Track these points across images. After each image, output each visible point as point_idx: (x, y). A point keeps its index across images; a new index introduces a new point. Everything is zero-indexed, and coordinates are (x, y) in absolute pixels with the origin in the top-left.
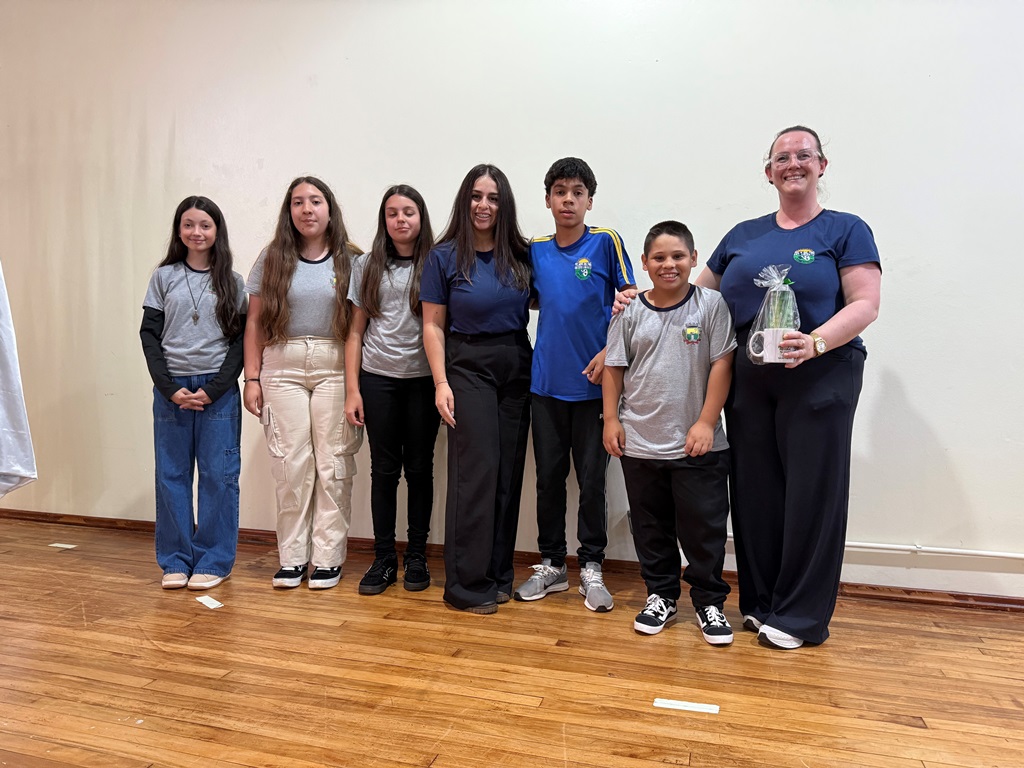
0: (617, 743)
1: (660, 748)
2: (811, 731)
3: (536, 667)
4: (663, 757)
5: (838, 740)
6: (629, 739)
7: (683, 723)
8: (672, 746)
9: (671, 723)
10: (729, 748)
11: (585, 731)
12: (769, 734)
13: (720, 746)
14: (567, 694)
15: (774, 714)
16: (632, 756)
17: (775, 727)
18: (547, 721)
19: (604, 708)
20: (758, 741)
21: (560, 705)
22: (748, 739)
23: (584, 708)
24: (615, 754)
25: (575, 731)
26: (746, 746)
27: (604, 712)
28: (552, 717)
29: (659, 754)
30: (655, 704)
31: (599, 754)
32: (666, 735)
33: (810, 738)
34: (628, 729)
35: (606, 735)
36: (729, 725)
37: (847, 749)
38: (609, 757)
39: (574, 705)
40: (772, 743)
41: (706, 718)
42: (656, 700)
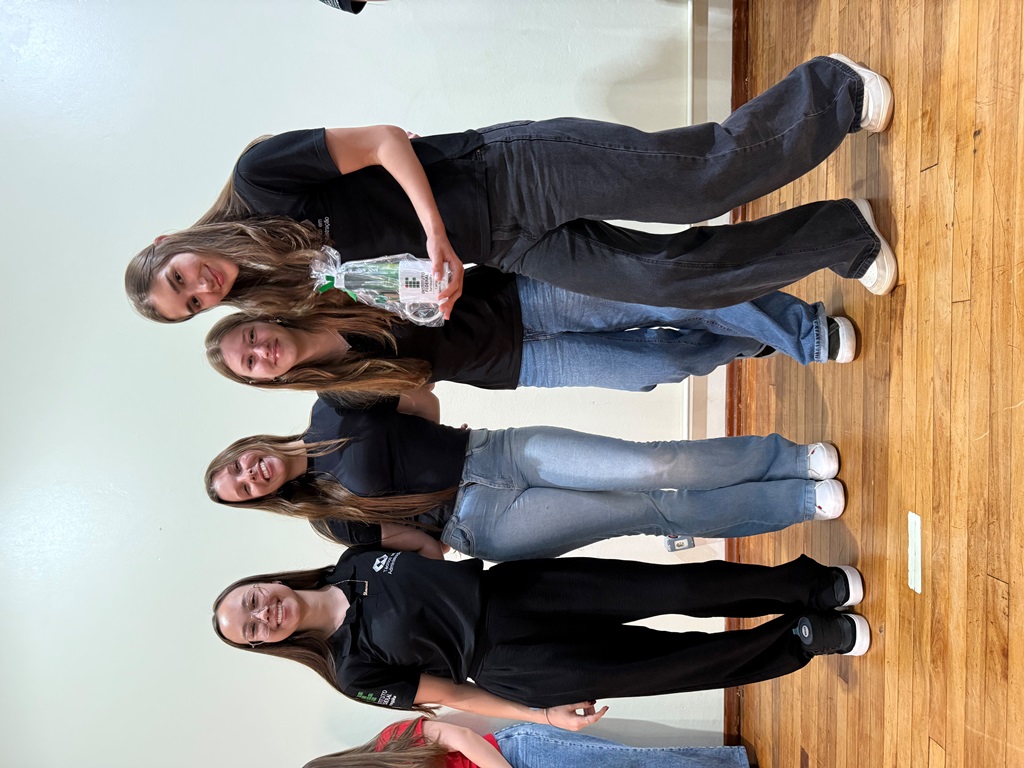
0: (987, 668)
1: (987, 613)
2: (928, 414)
3: (882, 725)
4: (1001, 614)
5: (938, 388)
6: (978, 647)
7: (941, 566)
8: (980, 594)
9: (945, 582)
10: (971, 523)
11: (975, 703)
12: (941, 465)
13: (970, 533)
14: (918, 701)
15: (911, 449)
16: (1005, 654)
17: (930, 455)
18: (966, 749)
19: (933, 661)
20: (954, 482)
21: (937, 719)
22: (954, 494)
23: (937, 686)
24: (1006, 677)
25: (976, 717)
26: (965, 500)
27: (939, 663)
28: (959, 738)
29: (996, 617)
30: (919, 591)
31: (1011, 701)
32: (963, 594)
33: (940, 419)
34: (962, 643)
35: (977, 678)
36: (936, 509)
37: (949, 380)
38: (1013, 687)
39: (935, 699)
40: (955, 465)
41: (929, 533)
42: (911, 587)
